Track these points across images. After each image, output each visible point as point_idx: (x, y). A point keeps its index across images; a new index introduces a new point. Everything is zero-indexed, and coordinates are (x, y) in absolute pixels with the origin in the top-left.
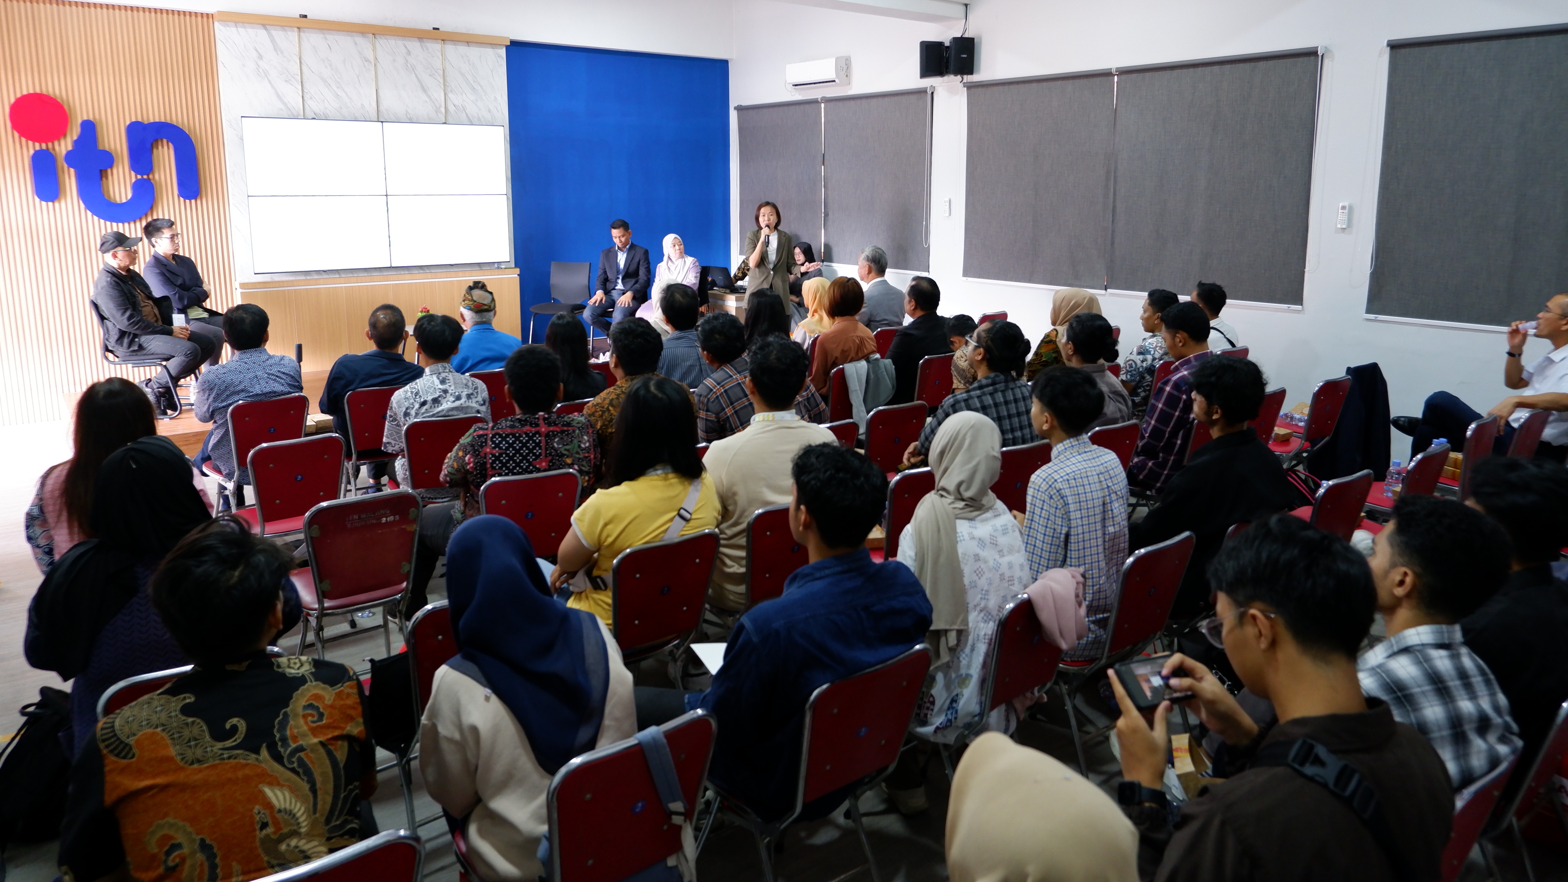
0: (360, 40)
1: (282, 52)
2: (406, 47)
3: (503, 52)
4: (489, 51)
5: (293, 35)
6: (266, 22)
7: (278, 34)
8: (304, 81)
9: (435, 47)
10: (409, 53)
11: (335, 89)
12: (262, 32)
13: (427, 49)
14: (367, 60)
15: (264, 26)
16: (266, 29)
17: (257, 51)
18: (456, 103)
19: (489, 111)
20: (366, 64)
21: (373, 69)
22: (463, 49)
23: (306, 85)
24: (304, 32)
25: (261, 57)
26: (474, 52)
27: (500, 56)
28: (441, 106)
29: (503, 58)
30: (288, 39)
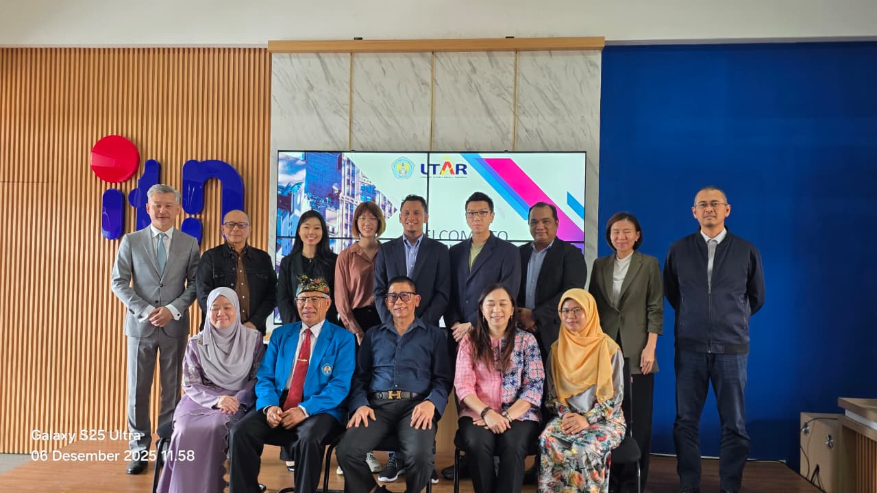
0: (417, 59)
1: (334, 81)
2: (471, 64)
3: (597, 58)
4: (578, 59)
5: (345, 59)
6: (319, 48)
7: (330, 59)
8: (354, 110)
9: (506, 59)
10: (474, 70)
11: (387, 119)
12: (313, 60)
13: (497, 63)
14: (424, 83)
15: (317, 52)
16: (319, 57)
17: (308, 81)
18: (529, 127)
19: (573, 135)
20: (423, 87)
21: (429, 93)
22: (542, 58)
23: (356, 116)
24: (358, 57)
25: (311, 88)
26: (558, 61)
27: (593, 64)
28: (508, 133)
29: (597, 66)
30: (338, 65)
